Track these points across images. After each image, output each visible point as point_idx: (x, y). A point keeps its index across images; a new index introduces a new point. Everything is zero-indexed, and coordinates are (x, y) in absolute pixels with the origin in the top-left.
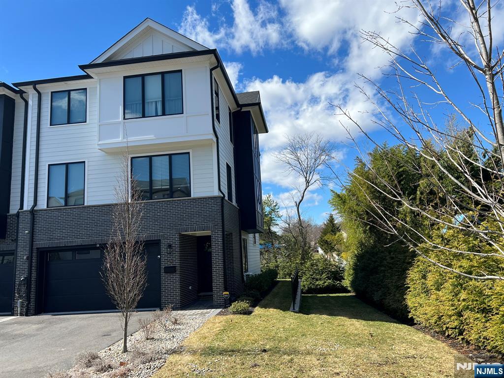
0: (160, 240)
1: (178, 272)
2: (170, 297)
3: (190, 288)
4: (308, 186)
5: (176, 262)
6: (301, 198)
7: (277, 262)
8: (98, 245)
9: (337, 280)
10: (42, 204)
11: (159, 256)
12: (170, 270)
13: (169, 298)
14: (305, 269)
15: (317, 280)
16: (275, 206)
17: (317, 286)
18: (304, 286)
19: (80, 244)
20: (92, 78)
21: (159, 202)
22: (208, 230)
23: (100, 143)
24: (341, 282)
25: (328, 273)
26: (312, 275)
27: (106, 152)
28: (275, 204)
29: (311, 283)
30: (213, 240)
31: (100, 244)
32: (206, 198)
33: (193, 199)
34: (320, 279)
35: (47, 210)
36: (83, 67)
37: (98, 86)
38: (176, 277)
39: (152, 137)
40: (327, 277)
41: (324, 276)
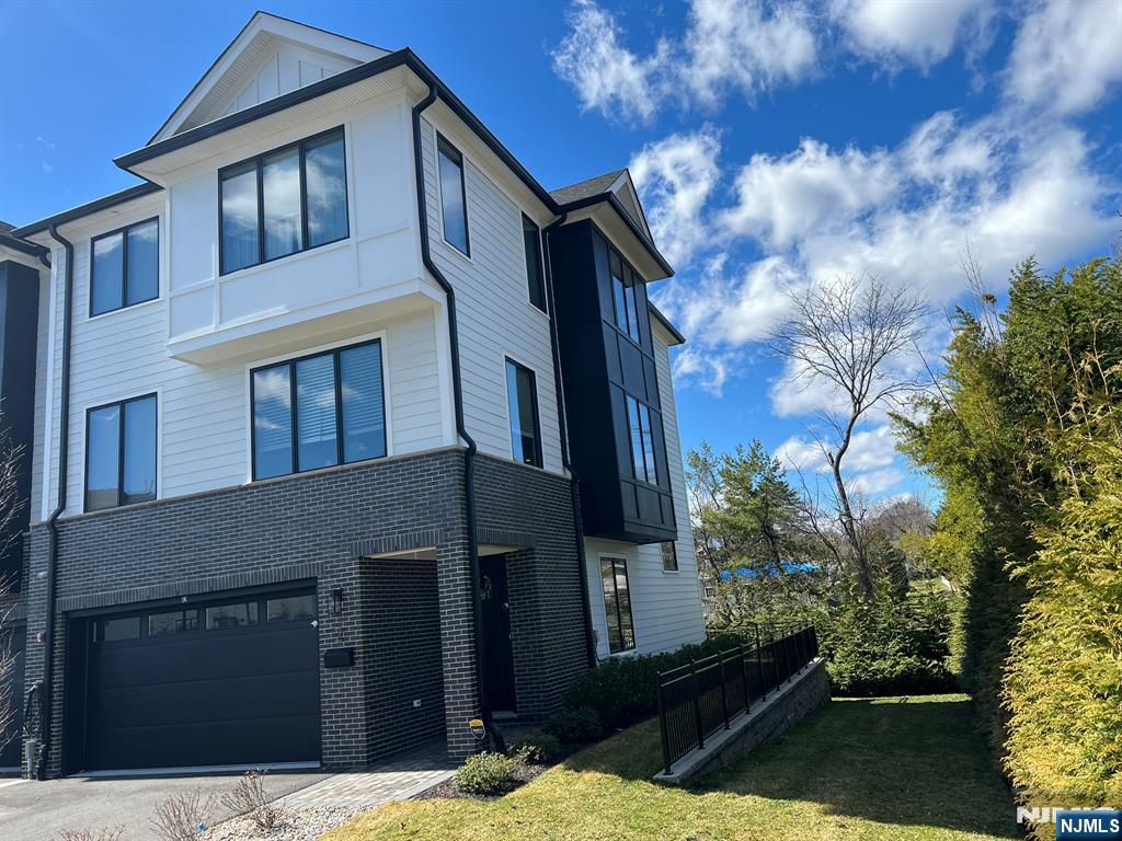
0: (316, 578)
1: (359, 663)
2: (343, 732)
3: (416, 703)
4: (859, 413)
5: (356, 639)
6: (842, 445)
7: (770, 610)
8: (184, 599)
9: (932, 656)
10: (76, 506)
11: (315, 623)
12: (342, 659)
13: (340, 737)
14: (840, 630)
15: (874, 657)
16: (775, 469)
17: (875, 674)
18: (840, 674)
19: (145, 599)
20: (162, 188)
21: (310, 477)
22: (428, 546)
23: (172, 341)
24: (943, 660)
25: (903, 639)
26: (859, 645)
27: (198, 365)
28: (772, 466)
29: (858, 667)
30: (442, 572)
31: (188, 596)
32: (421, 457)
33: (391, 462)
34: (883, 656)
35: (86, 518)
36: (125, 163)
37: (168, 203)
38: (355, 678)
39: (280, 309)
40: (901, 650)
41: (893, 647)
